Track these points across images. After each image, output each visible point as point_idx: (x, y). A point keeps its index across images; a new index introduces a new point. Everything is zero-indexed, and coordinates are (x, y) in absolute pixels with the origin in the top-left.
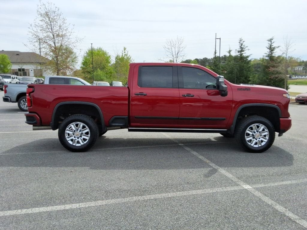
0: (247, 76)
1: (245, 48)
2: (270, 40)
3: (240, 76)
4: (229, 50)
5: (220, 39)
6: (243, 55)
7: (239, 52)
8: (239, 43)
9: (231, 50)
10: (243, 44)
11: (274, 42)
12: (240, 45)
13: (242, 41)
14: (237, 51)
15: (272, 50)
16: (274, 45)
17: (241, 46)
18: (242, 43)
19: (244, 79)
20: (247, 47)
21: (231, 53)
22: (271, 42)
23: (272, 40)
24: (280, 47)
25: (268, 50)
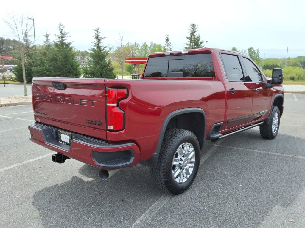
0: (73, 64)
1: (65, 35)
2: (97, 30)
3: (66, 64)
4: (46, 34)
5: (33, 19)
6: (64, 42)
7: (59, 37)
8: (59, 28)
9: (48, 34)
10: (63, 30)
11: (100, 33)
12: (60, 30)
13: (62, 26)
14: (57, 36)
15: (100, 40)
16: (101, 36)
17: (62, 31)
18: (62, 28)
19: (71, 67)
20: (68, 33)
21: (48, 37)
22: (98, 32)
23: (98, 30)
24: (105, 38)
25: (95, 40)
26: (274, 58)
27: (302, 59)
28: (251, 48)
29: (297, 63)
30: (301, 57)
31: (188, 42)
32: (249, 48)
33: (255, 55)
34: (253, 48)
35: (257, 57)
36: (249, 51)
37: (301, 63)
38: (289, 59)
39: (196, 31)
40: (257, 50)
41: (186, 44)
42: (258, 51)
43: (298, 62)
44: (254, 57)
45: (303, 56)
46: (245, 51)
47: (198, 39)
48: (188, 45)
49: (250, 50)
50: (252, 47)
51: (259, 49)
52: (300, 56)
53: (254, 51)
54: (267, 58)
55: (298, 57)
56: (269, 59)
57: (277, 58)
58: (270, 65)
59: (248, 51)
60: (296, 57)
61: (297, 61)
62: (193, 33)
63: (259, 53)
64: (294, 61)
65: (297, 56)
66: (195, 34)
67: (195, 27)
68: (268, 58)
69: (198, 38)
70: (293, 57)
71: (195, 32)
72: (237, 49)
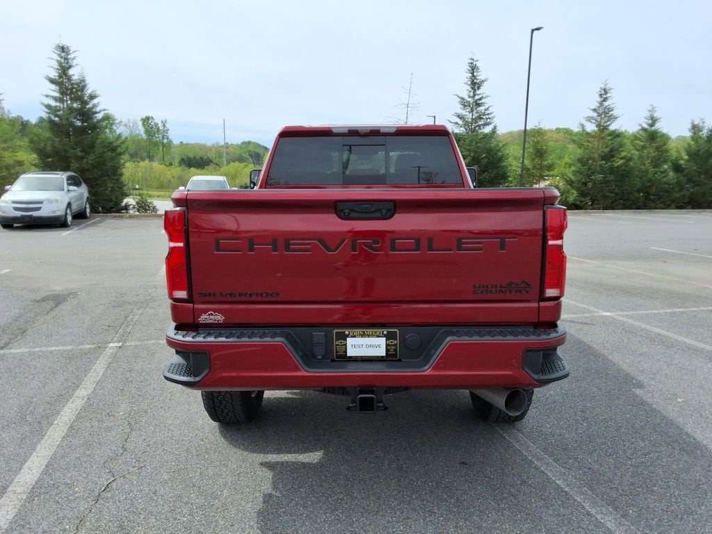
26: (197, 144)
27: (251, 148)
28: (148, 118)
29: (243, 155)
30: (249, 143)
31: (53, 90)
32: (144, 117)
33: (158, 134)
34: (152, 118)
35: (163, 138)
36: (143, 124)
37: (251, 156)
38: (227, 146)
39: (74, 64)
40: (162, 122)
41: (47, 96)
42: (164, 126)
43: (245, 153)
44: (156, 137)
45: (252, 141)
46: (135, 123)
47: (81, 86)
48: (55, 99)
49: (146, 120)
50: (150, 116)
51: (166, 121)
52: (247, 141)
53: (156, 125)
54: (182, 142)
55: (244, 143)
56: (187, 144)
57: (202, 142)
58: (195, 158)
59: (141, 123)
60: (239, 142)
61: (243, 151)
62: (64, 69)
63: (168, 130)
64: (238, 152)
65: (242, 141)
66: (71, 72)
67: (68, 55)
68: (185, 142)
69: (80, 83)
70: (235, 143)
71: (70, 67)
72: (116, 117)
